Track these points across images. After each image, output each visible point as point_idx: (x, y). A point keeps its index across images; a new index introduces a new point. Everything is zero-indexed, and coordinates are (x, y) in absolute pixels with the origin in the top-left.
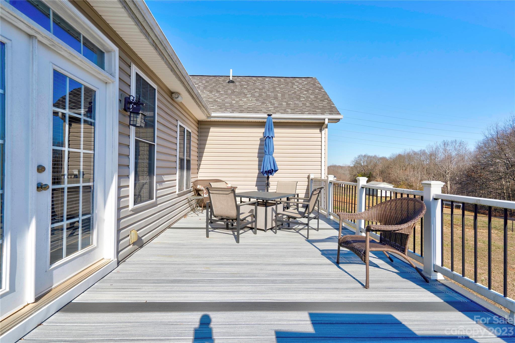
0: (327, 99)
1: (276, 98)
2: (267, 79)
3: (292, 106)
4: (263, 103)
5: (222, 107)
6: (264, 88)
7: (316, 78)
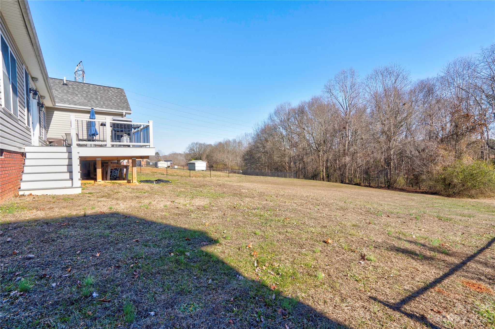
0: (126, 103)
1: (97, 99)
2: (91, 86)
3: (106, 105)
4: (89, 101)
5: (62, 101)
6: (89, 92)
7: (123, 89)
